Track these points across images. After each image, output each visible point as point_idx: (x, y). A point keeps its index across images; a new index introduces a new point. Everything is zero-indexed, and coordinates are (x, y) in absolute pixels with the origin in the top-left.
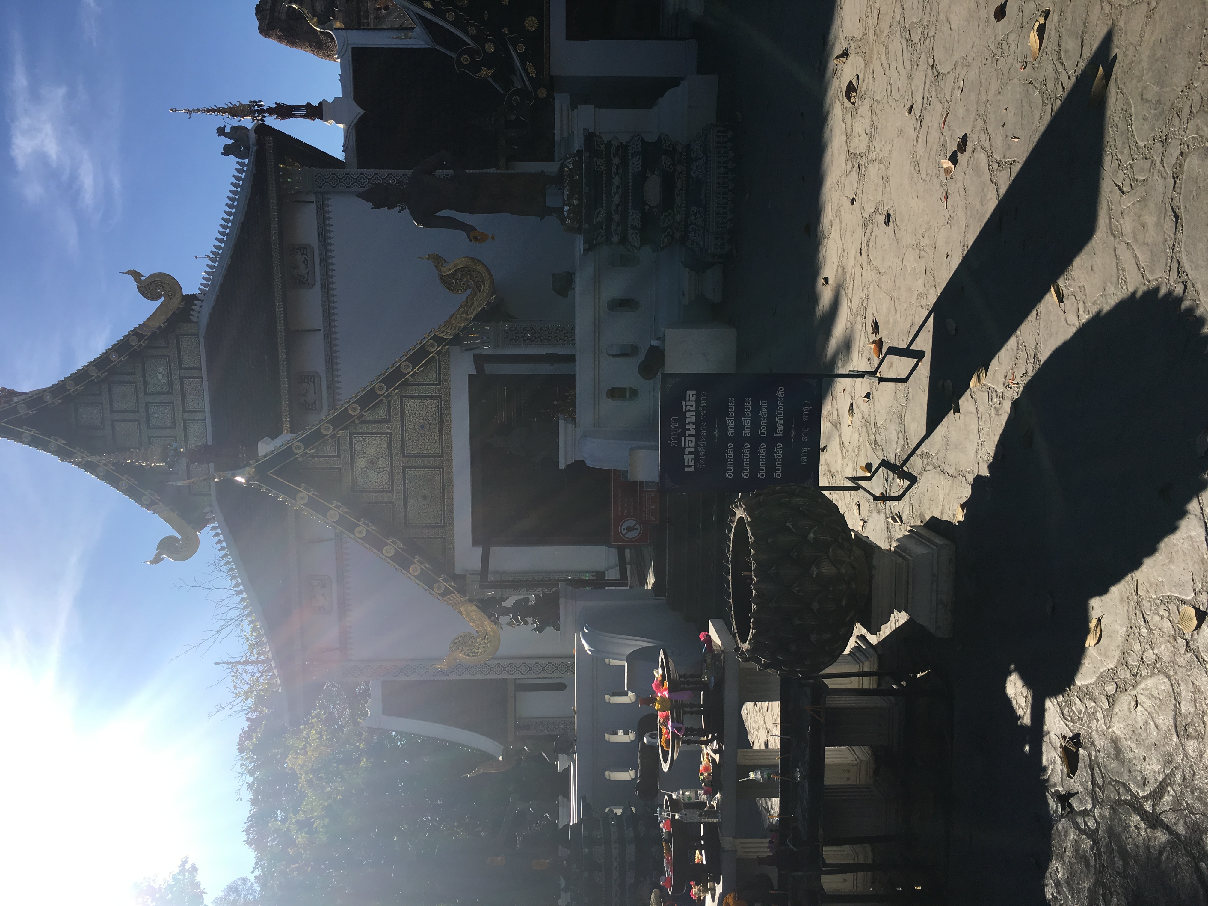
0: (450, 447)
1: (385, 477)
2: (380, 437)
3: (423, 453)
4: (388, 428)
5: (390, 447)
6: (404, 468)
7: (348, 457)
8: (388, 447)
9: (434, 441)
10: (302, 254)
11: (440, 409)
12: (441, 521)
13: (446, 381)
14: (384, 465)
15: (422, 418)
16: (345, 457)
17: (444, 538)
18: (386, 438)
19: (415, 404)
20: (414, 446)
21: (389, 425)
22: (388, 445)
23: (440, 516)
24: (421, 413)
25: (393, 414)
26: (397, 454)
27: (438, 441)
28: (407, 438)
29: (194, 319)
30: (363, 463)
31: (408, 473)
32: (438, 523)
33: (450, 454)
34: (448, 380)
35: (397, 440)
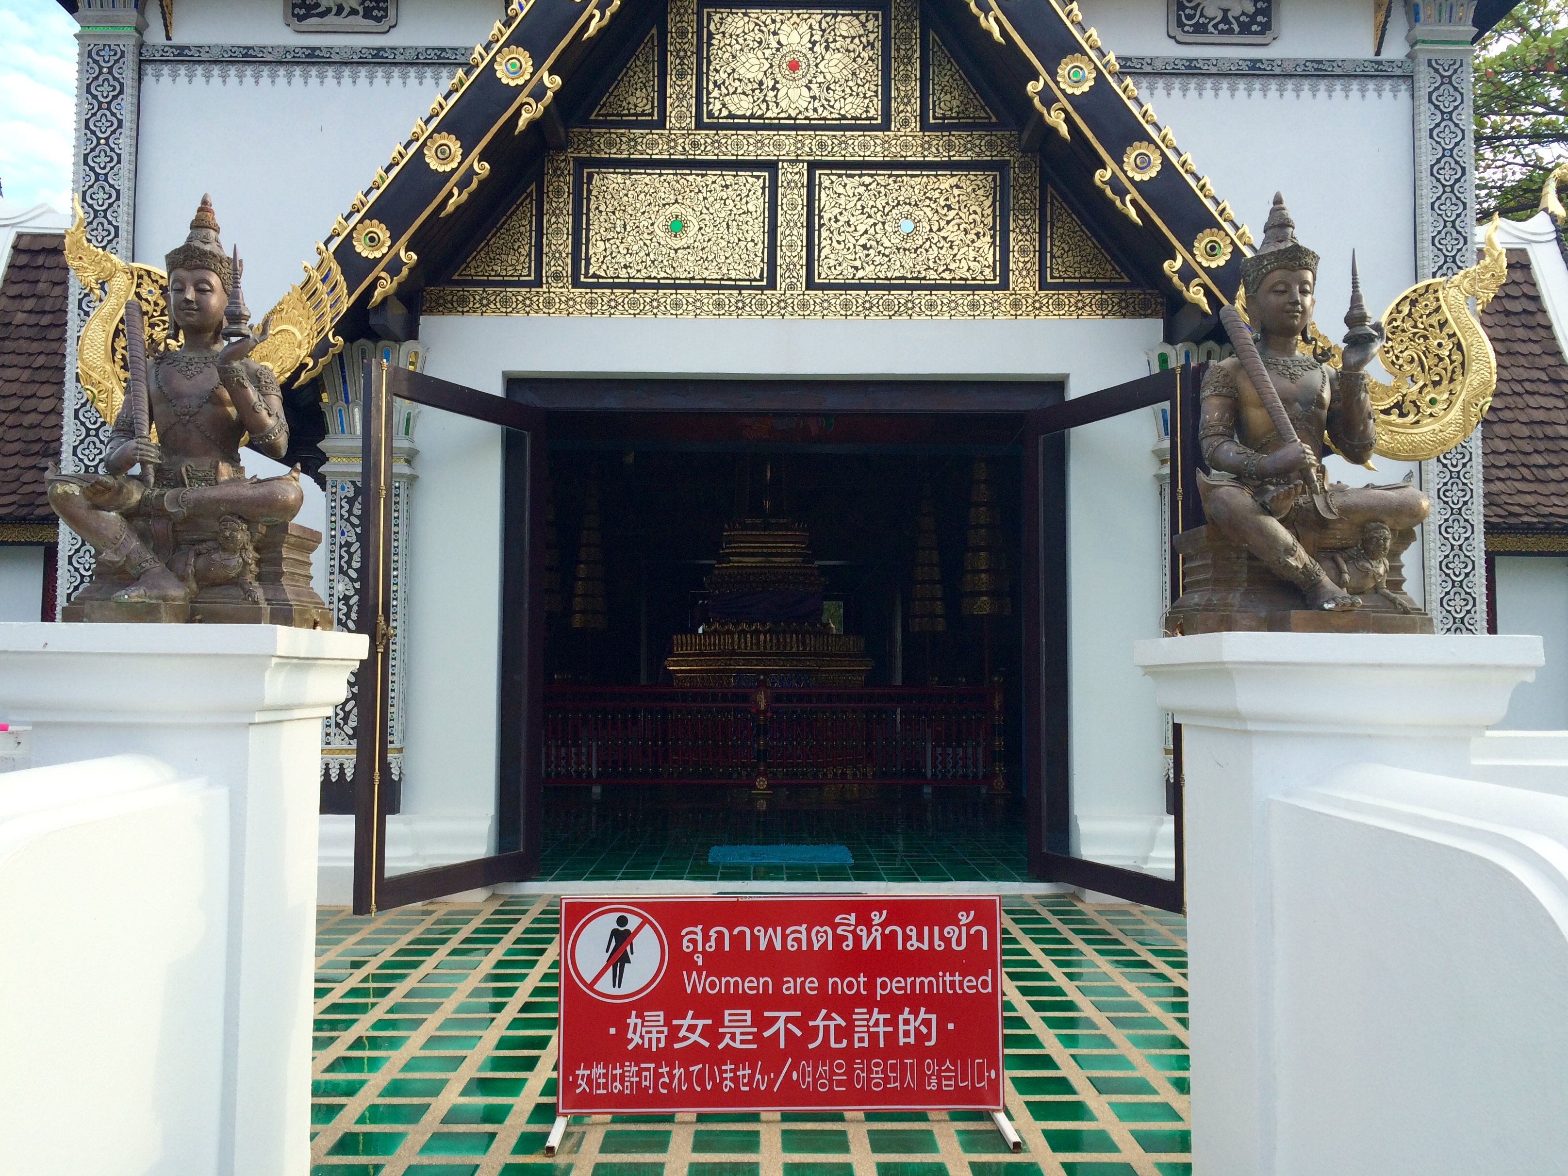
1: (742, 106)
3: (821, 226)
5: (844, 125)
8: (844, 117)
9: (858, 263)
12: (594, 276)
15: (935, 228)
17: (538, 283)
18: (872, 113)
19: (979, 210)
21: (915, 125)
22: (853, 118)
23: (611, 273)
24: (953, 226)
26: (822, 145)
27: (860, 274)
28: (867, 180)
31: (758, 177)
32: (588, 264)
33: (817, 310)
35: (865, 146)
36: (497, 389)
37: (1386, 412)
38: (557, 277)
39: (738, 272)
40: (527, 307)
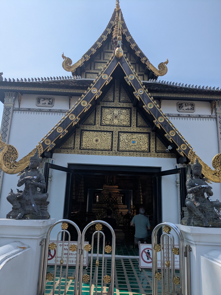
0: (123, 155)
2: (129, 121)
4: (134, 126)
6: (112, 132)
7: (119, 106)
11: (143, 152)
13: (158, 155)
14: (114, 123)
16: (119, 105)
20: (124, 138)
25: (141, 128)
29: (149, 80)
30: (116, 113)
34: (158, 156)
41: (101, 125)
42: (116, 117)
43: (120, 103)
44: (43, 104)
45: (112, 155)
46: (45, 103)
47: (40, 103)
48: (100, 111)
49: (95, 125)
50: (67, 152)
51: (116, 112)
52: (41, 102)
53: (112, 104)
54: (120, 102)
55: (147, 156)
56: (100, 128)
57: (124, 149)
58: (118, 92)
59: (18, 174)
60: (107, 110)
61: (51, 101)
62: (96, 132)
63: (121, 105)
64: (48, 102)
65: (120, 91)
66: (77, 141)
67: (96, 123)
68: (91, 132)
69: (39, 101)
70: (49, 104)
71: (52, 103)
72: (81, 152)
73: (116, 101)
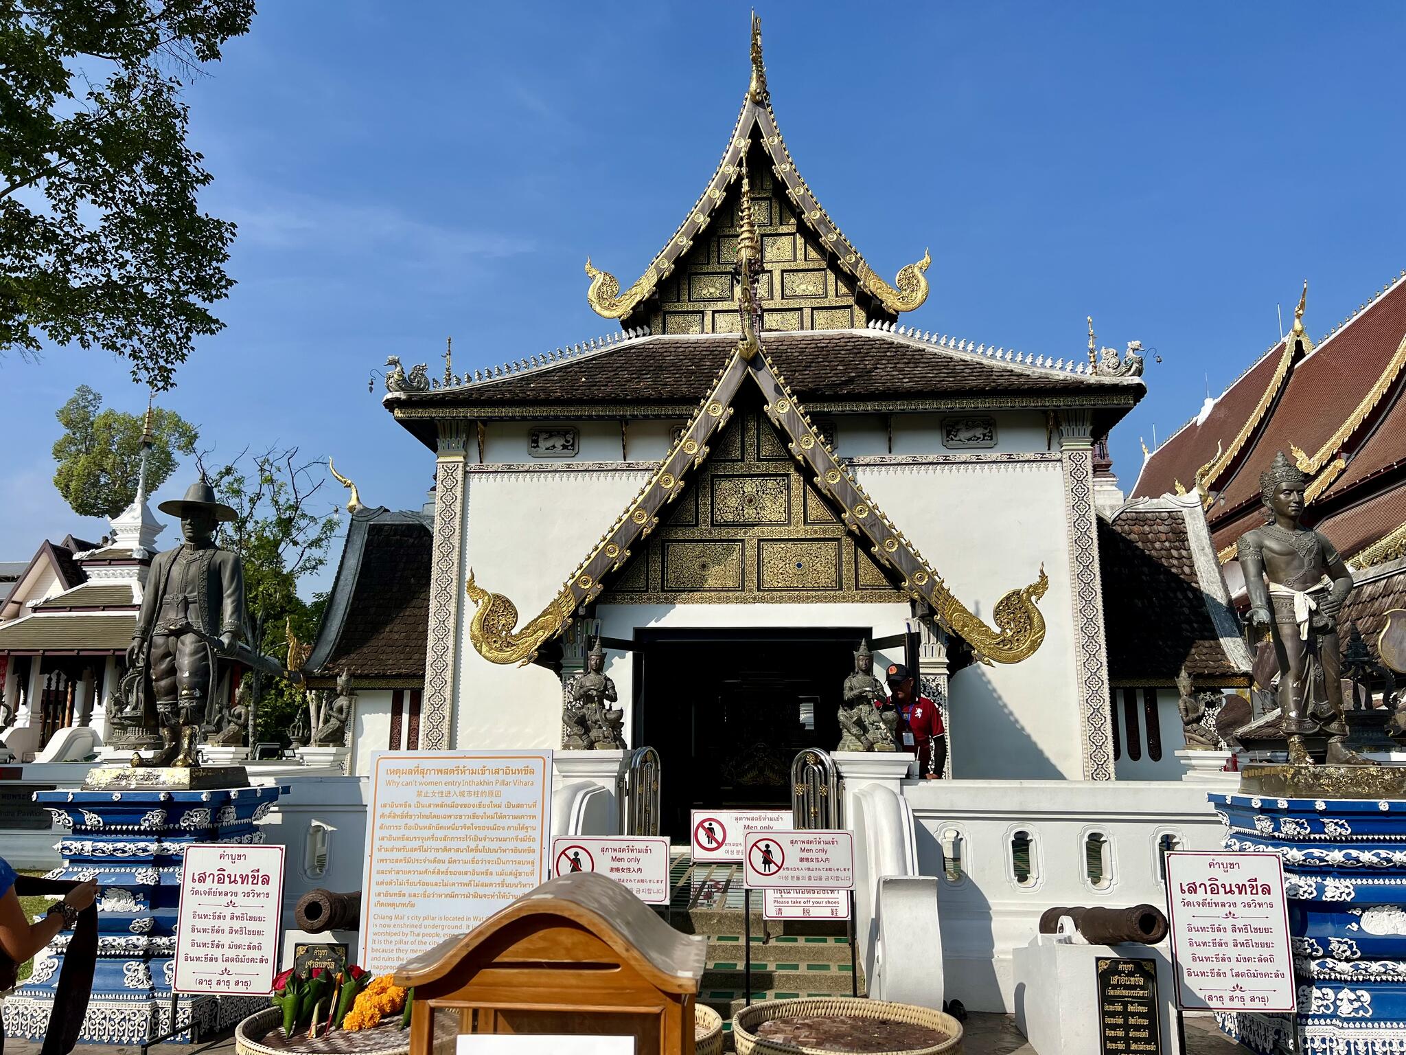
0: (772, 600)
1: (730, 517)
2: (784, 511)
3: (763, 565)
4: (798, 522)
5: (771, 524)
6: (743, 541)
7: (758, 472)
8: (772, 520)
9: (780, 580)
10: (984, 435)
11: (824, 589)
12: (670, 587)
13: (862, 597)
14: (747, 516)
15: (811, 566)
16: (758, 467)
17: (647, 591)
18: (783, 519)
19: (829, 557)
20: (772, 555)
21: (801, 523)
22: (775, 521)
23: (677, 585)
24: (819, 565)
25: (816, 528)
26: (763, 532)
27: (780, 585)
28: (783, 546)
29: (872, 324)
30: (750, 489)
31: (737, 545)
32: (667, 582)
33: (763, 600)
34: (863, 600)
35: (781, 532)
36: (629, 637)
37: (998, 644)
38: (655, 588)
39: (730, 584)
40: (641, 601)
41: (713, 525)
42: (750, 501)
43: (759, 464)
44: (547, 449)
45: (745, 601)
46: (554, 447)
47: (538, 446)
48: (708, 486)
49: (696, 525)
50: (632, 599)
51: (750, 487)
52: (543, 444)
53: (738, 468)
54: (759, 460)
55: (834, 600)
56: (710, 533)
57: (775, 584)
58: (753, 432)
59: (520, 663)
60: (726, 485)
61: (569, 438)
62: (701, 545)
63: (763, 467)
64: (563, 442)
65: (758, 429)
66: (655, 571)
67: (701, 520)
68: (687, 545)
69: (536, 442)
70: (565, 447)
71: (573, 445)
72: (667, 598)
73: (750, 458)
